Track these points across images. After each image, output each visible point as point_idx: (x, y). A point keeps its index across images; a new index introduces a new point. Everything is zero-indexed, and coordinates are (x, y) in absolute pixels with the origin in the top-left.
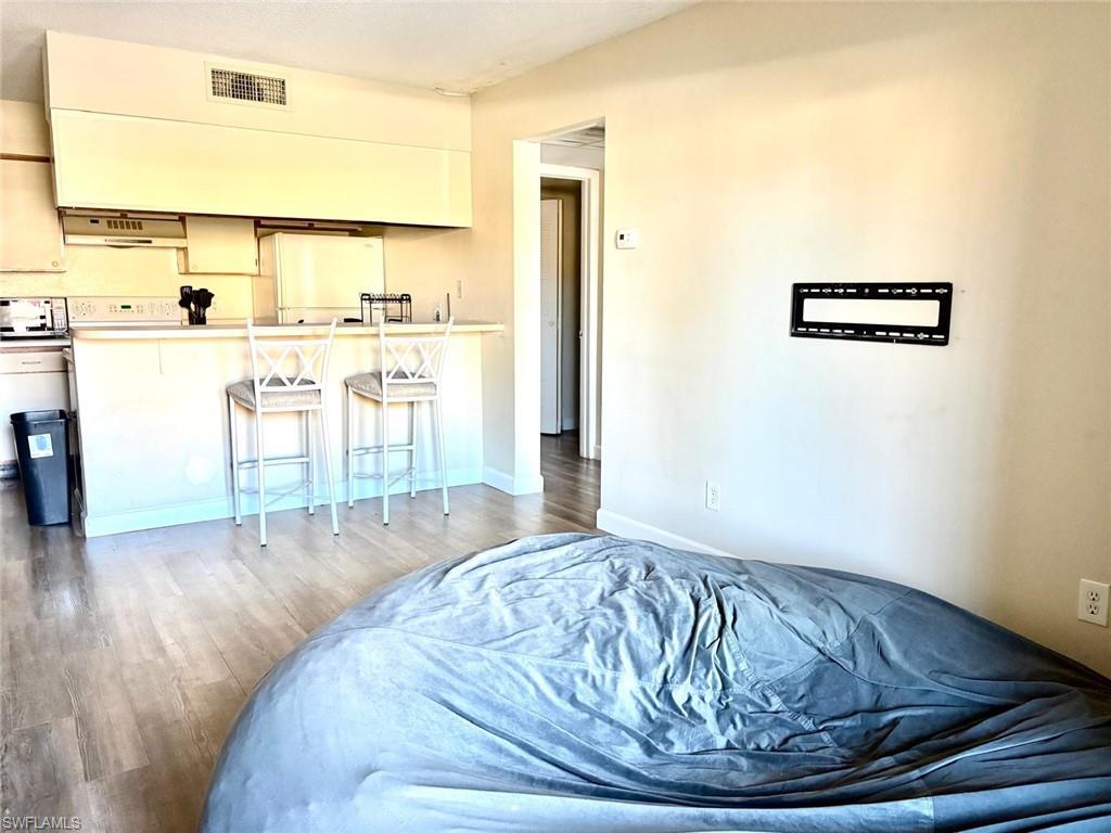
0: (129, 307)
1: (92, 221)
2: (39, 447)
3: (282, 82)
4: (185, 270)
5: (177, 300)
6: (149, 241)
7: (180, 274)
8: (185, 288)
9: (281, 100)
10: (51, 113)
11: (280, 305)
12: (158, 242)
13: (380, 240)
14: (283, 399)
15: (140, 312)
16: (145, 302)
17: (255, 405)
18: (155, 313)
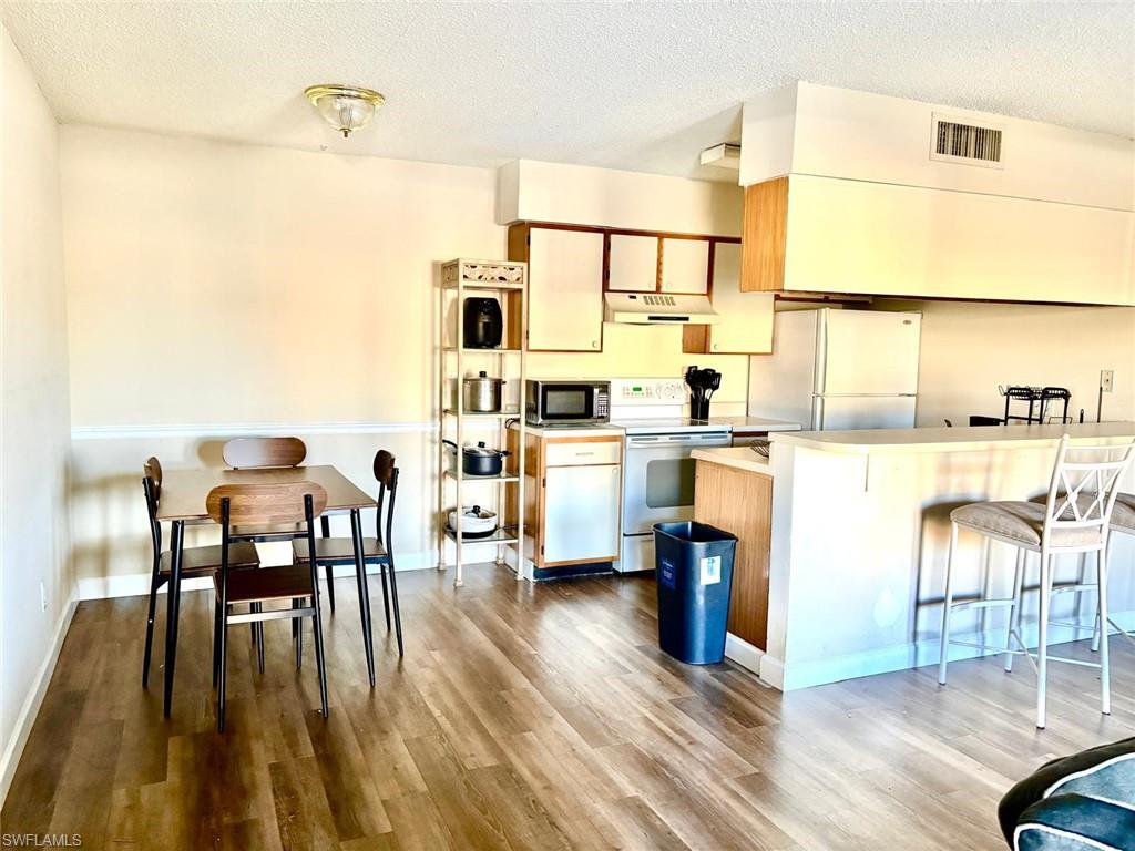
0: (640, 389)
1: (631, 297)
2: (708, 571)
3: (997, 135)
4: (704, 349)
5: (682, 381)
6: (687, 319)
7: (684, 352)
8: (690, 368)
9: (995, 157)
10: (787, 179)
11: (820, 391)
12: (694, 320)
13: (919, 315)
14: (1071, 538)
15: (649, 394)
16: (653, 384)
17: (1040, 544)
18: (662, 396)
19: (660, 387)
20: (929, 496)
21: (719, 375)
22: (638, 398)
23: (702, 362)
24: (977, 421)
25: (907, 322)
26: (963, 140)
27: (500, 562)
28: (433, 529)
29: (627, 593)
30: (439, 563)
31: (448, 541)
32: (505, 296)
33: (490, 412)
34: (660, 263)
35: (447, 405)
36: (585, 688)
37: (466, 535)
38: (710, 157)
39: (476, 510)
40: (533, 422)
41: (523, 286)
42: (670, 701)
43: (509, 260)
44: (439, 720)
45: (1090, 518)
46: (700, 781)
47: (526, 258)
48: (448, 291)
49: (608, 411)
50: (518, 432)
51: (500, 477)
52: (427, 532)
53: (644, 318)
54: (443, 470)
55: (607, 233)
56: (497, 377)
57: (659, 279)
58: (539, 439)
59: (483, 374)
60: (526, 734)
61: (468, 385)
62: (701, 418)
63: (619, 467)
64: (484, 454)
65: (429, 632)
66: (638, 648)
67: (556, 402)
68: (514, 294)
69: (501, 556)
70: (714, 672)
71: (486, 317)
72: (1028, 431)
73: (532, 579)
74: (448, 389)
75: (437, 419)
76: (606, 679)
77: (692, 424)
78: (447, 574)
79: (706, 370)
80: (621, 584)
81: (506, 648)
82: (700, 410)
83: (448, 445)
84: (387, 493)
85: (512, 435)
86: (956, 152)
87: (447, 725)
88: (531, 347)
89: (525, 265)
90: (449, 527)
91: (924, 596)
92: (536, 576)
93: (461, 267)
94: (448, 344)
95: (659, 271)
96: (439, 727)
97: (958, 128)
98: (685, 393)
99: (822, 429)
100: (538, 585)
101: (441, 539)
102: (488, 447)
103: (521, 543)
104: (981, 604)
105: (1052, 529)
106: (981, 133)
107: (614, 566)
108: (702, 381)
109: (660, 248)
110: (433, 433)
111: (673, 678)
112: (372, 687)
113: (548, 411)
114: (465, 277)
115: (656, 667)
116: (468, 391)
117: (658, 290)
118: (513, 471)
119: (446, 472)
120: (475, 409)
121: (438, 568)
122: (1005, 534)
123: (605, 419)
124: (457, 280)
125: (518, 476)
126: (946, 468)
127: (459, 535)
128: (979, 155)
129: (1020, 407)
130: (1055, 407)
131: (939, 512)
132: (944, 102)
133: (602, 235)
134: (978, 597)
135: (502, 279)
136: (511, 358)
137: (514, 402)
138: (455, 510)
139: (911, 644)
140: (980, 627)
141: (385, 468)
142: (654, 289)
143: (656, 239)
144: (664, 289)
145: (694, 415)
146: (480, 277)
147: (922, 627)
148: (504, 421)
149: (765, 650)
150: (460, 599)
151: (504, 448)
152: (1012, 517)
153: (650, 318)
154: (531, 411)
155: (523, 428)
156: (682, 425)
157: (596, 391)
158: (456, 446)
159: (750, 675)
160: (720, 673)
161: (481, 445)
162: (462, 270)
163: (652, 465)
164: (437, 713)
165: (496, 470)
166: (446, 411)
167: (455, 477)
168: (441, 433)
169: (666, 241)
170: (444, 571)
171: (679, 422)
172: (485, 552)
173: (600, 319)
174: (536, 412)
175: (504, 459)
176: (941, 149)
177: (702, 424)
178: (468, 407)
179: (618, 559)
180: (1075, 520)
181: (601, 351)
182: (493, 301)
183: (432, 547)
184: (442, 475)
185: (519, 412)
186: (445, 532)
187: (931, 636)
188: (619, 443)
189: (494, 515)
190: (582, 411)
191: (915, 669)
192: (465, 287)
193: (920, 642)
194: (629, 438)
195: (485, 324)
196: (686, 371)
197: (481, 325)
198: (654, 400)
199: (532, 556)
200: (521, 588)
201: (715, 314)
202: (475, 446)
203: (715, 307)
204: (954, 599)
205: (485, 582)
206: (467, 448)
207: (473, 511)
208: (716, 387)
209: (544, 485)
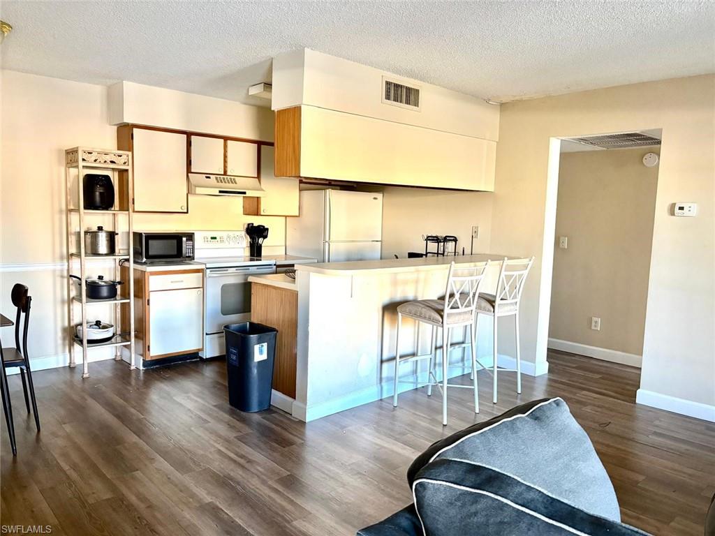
0: (215, 238)
1: (207, 177)
2: (260, 353)
3: (417, 91)
4: (257, 213)
5: (243, 233)
6: (245, 193)
7: (244, 214)
8: (249, 224)
9: (416, 104)
10: (300, 107)
11: (327, 239)
12: (249, 193)
13: (382, 195)
14: (457, 318)
15: (222, 241)
16: (224, 234)
17: (442, 323)
18: (231, 242)
19: (229, 237)
20: (386, 299)
21: (267, 229)
22: (214, 244)
23: (257, 221)
24: (412, 255)
25: (375, 198)
26: (400, 93)
27: (118, 358)
28: (64, 339)
29: (209, 372)
30: (70, 363)
31: (77, 347)
32: (116, 174)
33: (106, 255)
34: (225, 157)
35: (73, 250)
36: (178, 436)
37: (90, 342)
38: (254, 91)
39: (98, 323)
40: (139, 261)
41: (129, 168)
42: (235, 437)
43: (118, 149)
44: (68, 472)
45: (466, 306)
46: (253, 485)
47: (131, 149)
48: (71, 169)
49: (193, 253)
50: (129, 268)
51: (116, 300)
52: (60, 342)
53: (216, 192)
54: (72, 296)
55: (189, 135)
56: (111, 229)
57: (225, 167)
58: (143, 272)
59: (100, 229)
60: (134, 473)
61: (88, 236)
62: (257, 256)
63: (202, 289)
64: (103, 284)
65: (62, 412)
66: (215, 406)
67: (156, 247)
68: (123, 173)
69: (119, 354)
70: (264, 416)
71: (101, 188)
72: (437, 260)
73: (141, 368)
74: (73, 239)
75: (65, 261)
76: (192, 429)
77: (251, 260)
78: (76, 370)
79: (259, 226)
80: (205, 366)
81: (122, 417)
82: (256, 251)
83: (74, 279)
84: (23, 315)
85: (124, 270)
86: (396, 100)
87: (74, 475)
88: (136, 210)
89: (130, 153)
90: (77, 336)
91: (385, 357)
92: (144, 366)
93: (80, 153)
94: (72, 207)
95: (225, 161)
96: (68, 477)
97: (397, 86)
98: (246, 241)
99: (329, 261)
100: (146, 372)
101: (71, 345)
102: (106, 279)
103: (133, 345)
104: (415, 359)
105: (448, 314)
106: (408, 89)
107: (200, 355)
108: (256, 233)
109: (225, 146)
110: (62, 271)
111: (238, 423)
112: (15, 455)
113: (150, 253)
114: (84, 160)
115: (226, 417)
116: (89, 240)
117: (225, 173)
118: (125, 295)
119: (73, 298)
120: (95, 253)
121: (69, 366)
122: (425, 318)
123: (192, 258)
124: (77, 161)
125: (129, 299)
126: (395, 283)
127: (85, 342)
128: (408, 102)
129: (433, 247)
130: (450, 246)
131: (391, 308)
132: (388, 70)
133: (185, 136)
134: (414, 355)
135: (112, 162)
136: (122, 217)
137: (125, 247)
138: (81, 324)
139: (379, 385)
140: (415, 372)
141: (20, 297)
142: (223, 173)
143: (222, 140)
144: (229, 173)
145: (252, 255)
146: (95, 161)
147: (385, 374)
148: (117, 261)
149: (295, 398)
150: (86, 386)
151: (118, 279)
152: (428, 308)
153: (220, 192)
154: (137, 254)
155: (132, 265)
156: (244, 261)
157: (184, 239)
158: (80, 279)
159: (286, 415)
160: (268, 416)
161: (101, 278)
162: (81, 155)
163: (224, 288)
164: (66, 467)
165: (112, 295)
166: (72, 255)
167: (80, 301)
168: (68, 270)
169: (229, 142)
170: (74, 368)
171: (243, 259)
172: (106, 353)
173: (186, 192)
174: (141, 254)
175: (118, 287)
176: (388, 97)
177: (257, 260)
178: (89, 251)
179: (202, 350)
180: (458, 308)
181: (187, 213)
182: (107, 177)
183: (64, 352)
184: (70, 301)
185: (129, 255)
186: (74, 340)
187: (389, 379)
188: (201, 274)
189: (112, 326)
190: (175, 252)
191: (381, 400)
192: (83, 167)
193: (384, 384)
194: (208, 271)
195: (100, 193)
196: (246, 226)
197: (97, 193)
198: (226, 244)
199: (141, 352)
200: (133, 375)
201: (263, 190)
202: (95, 279)
203: (263, 186)
204: (401, 357)
205: (107, 373)
206: (89, 280)
207: (96, 325)
208: (265, 237)
209: (148, 304)
